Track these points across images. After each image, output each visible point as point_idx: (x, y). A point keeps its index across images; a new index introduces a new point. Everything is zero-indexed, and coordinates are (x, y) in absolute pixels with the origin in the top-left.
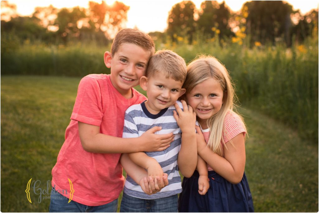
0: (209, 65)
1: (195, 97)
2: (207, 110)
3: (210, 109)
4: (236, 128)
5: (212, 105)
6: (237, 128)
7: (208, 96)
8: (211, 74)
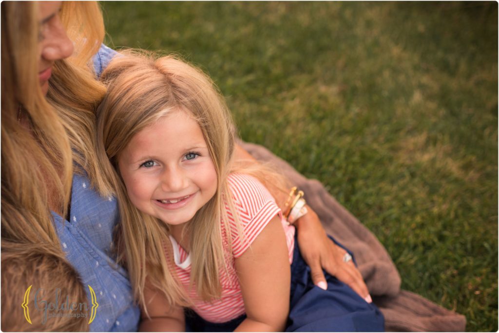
0: (165, 74)
1: (144, 169)
2: (183, 199)
3: (190, 196)
4: (247, 223)
5: (195, 183)
6: (249, 222)
7: (178, 161)
8: (176, 97)
